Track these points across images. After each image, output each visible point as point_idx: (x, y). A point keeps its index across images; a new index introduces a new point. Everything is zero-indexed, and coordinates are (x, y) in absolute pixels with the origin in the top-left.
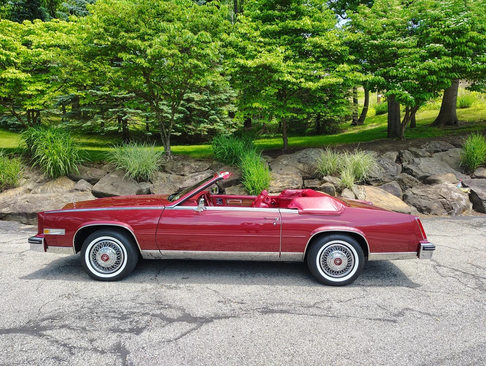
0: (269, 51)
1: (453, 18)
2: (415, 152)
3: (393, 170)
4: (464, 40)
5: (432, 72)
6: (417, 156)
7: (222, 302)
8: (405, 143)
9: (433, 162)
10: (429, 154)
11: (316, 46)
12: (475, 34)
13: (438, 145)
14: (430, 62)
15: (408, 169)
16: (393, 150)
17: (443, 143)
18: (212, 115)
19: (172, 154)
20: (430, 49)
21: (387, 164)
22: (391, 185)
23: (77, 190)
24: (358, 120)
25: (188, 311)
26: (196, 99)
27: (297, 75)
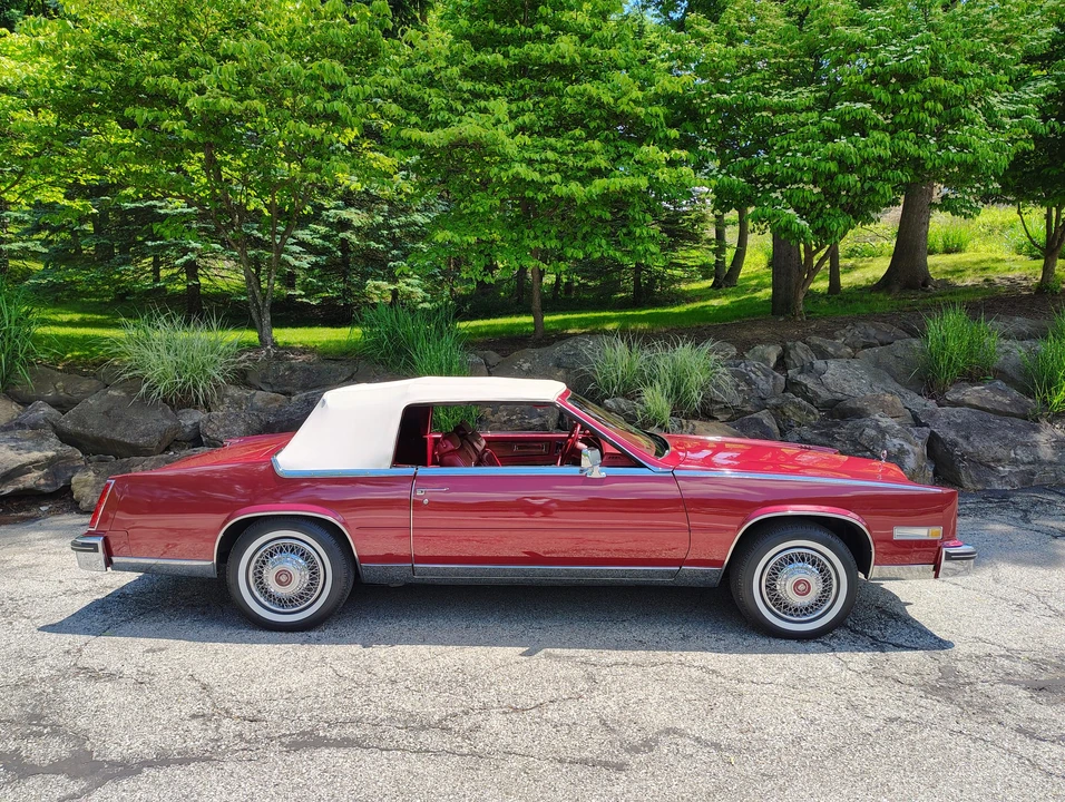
1: (895, 45)
2: (820, 346)
3: (764, 387)
4: (918, 97)
5: (845, 165)
6: (823, 355)
7: (203, 716)
8: (801, 327)
9: (856, 369)
10: (849, 350)
11: (593, 103)
12: (940, 81)
13: (872, 332)
14: (842, 143)
15: (799, 384)
16: (770, 342)
17: (884, 327)
18: (395, 258)
19: (275, 345)
20: (842, 114)
21: (754, 373)
22: (756, 419)
23: (21, 425)
24: (725, 278)
25: (92, 743)
26: (356, 223)
27: (545, 166)
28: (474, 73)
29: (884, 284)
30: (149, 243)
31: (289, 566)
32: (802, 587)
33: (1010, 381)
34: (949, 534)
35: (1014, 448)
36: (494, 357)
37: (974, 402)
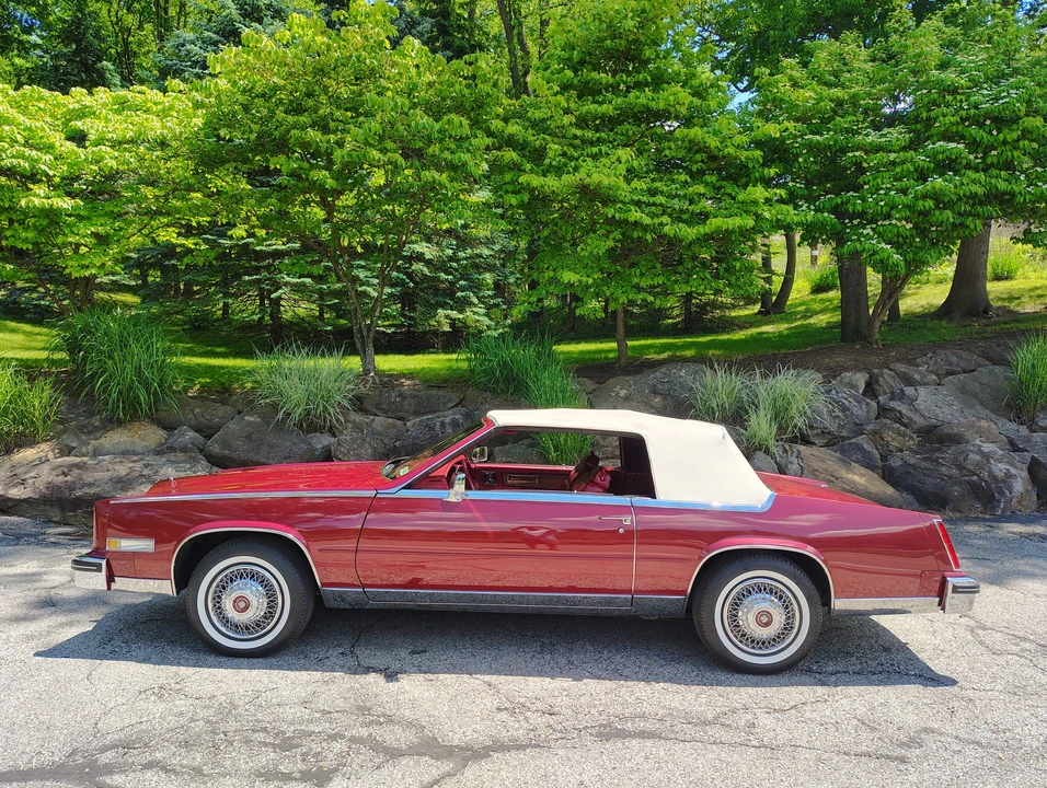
0: (595, 157)
1: (986, 89)
2: (905, 373)
3: (859, 413)
6: (909, 381)
7: (506, 709)
8: (881, 354)
9: (945, 395)
10: (934, 377)
11: (694, 147)
13: (954, 359)
14: (938, 182)
15: (893, 410)
16: (856, 369)
17: (965, 354)
18: (463, 289)
19: (378, 373)
20: (935, 153)
21: (846, 399)
22: (856, 444)
23: (172, 449)
24: (774, 306)
25: (430, 731)
26: (428, 256)
27: (653, 209)
29: (945, 312)
30: (247, 278)
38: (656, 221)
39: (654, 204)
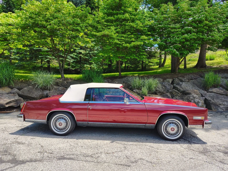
1: (197, 15)
2: (181, 79)
3: (168, 88)
4: (202, 25)
5: (187, 40)
6: (182, 81)
8: (177, 75)
9: (189, 84)
10: (187, 80)
11: (132, 27)
12: (207, 22)
13: (193, 76)
14: (186, 35)
15: (176, 87)
16: (170, 78)
17: (195, 75)
18: (91, 60)
19: (64, 78)
20: (186, 29)
21: (166, 85)
22: (166, 95)
23: (11, 93)
24: (161, 65)
25: (17, 157)
26: (83, 53)
27: (122, 40)
28: (107, 21)
29: (196, 67)
30: (40, 57)
31: (62, 122)
32: (173, 129)
33: (223, 87)
34: (206, 118)
35: (224, 102)
36: (110, 80)
37: (215, 92)
38: (122, 43)
39: (122, 39)
